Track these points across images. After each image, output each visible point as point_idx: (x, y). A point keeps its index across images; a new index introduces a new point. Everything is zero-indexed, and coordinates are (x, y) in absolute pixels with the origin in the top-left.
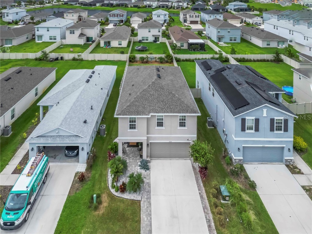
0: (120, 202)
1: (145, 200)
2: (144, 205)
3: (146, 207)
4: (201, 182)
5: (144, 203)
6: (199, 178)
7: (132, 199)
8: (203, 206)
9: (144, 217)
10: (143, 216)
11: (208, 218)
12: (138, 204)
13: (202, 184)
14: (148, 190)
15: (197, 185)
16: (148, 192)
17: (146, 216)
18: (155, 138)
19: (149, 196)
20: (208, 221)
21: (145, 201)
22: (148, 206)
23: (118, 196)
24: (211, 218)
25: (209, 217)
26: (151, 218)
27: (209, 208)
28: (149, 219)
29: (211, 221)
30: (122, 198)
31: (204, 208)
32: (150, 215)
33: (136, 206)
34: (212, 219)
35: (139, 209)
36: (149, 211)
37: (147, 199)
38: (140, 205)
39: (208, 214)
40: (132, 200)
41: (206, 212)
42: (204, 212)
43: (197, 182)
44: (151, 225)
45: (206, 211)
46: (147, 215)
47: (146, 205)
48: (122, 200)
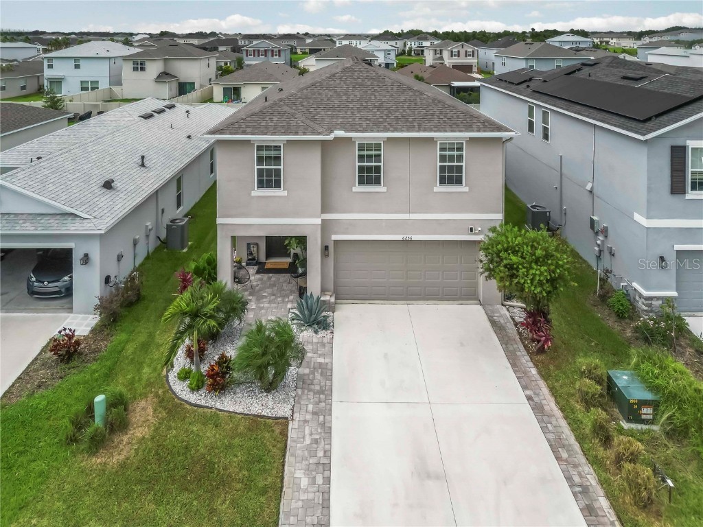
0: (205, 424)
1: (309, 417)
2: (299, 436)
3: (308, 441)
4: (531, 364)
5: (301, 428)
6: (518, 353)
7: (252, 412)
8: (548, 440)
9: (299, 474)
10: (296, 473)
11: (577, 479)
12: (277, 430)
13: (534, 371)
14: (321, 387)
15: (515, 371)
16: (321, 392)
17: (308, 470)
18: (352, 226)
19: (323, 404)
20: (581, 492)
21: (306, 421)
22: (317, 437)
23: (198, 402)
24: (592, 480)
25: (581, 477)
26: (327, 480)
27: (577, 446)
28: (319, 480)
29: (591, 490)
30: (213, 410)
31: (556, 446)
32: (327, 467)
33: (267, 435)
34: (594, 483)
35: (279, 445)
36: (321, 454)
37: (314, 413)
38: (284, 434)
39: (576, 466)
40: (254, 415)
41: (566, 461)
42: (558, 458)
43: (514, 365)
44: (326, 505)
45: (564, 455)
46: (313, 467)
47: (311, 435)
48: (213, 418)
